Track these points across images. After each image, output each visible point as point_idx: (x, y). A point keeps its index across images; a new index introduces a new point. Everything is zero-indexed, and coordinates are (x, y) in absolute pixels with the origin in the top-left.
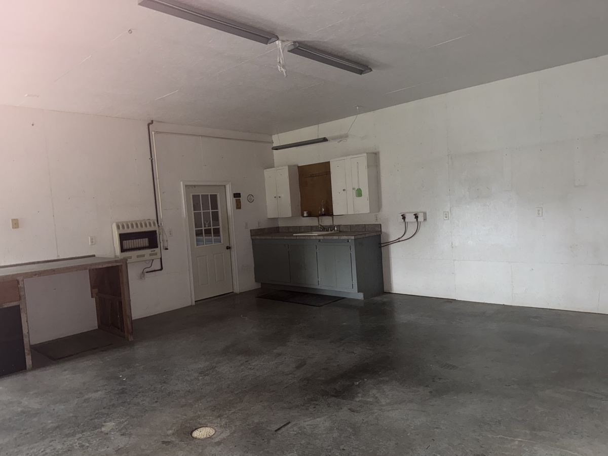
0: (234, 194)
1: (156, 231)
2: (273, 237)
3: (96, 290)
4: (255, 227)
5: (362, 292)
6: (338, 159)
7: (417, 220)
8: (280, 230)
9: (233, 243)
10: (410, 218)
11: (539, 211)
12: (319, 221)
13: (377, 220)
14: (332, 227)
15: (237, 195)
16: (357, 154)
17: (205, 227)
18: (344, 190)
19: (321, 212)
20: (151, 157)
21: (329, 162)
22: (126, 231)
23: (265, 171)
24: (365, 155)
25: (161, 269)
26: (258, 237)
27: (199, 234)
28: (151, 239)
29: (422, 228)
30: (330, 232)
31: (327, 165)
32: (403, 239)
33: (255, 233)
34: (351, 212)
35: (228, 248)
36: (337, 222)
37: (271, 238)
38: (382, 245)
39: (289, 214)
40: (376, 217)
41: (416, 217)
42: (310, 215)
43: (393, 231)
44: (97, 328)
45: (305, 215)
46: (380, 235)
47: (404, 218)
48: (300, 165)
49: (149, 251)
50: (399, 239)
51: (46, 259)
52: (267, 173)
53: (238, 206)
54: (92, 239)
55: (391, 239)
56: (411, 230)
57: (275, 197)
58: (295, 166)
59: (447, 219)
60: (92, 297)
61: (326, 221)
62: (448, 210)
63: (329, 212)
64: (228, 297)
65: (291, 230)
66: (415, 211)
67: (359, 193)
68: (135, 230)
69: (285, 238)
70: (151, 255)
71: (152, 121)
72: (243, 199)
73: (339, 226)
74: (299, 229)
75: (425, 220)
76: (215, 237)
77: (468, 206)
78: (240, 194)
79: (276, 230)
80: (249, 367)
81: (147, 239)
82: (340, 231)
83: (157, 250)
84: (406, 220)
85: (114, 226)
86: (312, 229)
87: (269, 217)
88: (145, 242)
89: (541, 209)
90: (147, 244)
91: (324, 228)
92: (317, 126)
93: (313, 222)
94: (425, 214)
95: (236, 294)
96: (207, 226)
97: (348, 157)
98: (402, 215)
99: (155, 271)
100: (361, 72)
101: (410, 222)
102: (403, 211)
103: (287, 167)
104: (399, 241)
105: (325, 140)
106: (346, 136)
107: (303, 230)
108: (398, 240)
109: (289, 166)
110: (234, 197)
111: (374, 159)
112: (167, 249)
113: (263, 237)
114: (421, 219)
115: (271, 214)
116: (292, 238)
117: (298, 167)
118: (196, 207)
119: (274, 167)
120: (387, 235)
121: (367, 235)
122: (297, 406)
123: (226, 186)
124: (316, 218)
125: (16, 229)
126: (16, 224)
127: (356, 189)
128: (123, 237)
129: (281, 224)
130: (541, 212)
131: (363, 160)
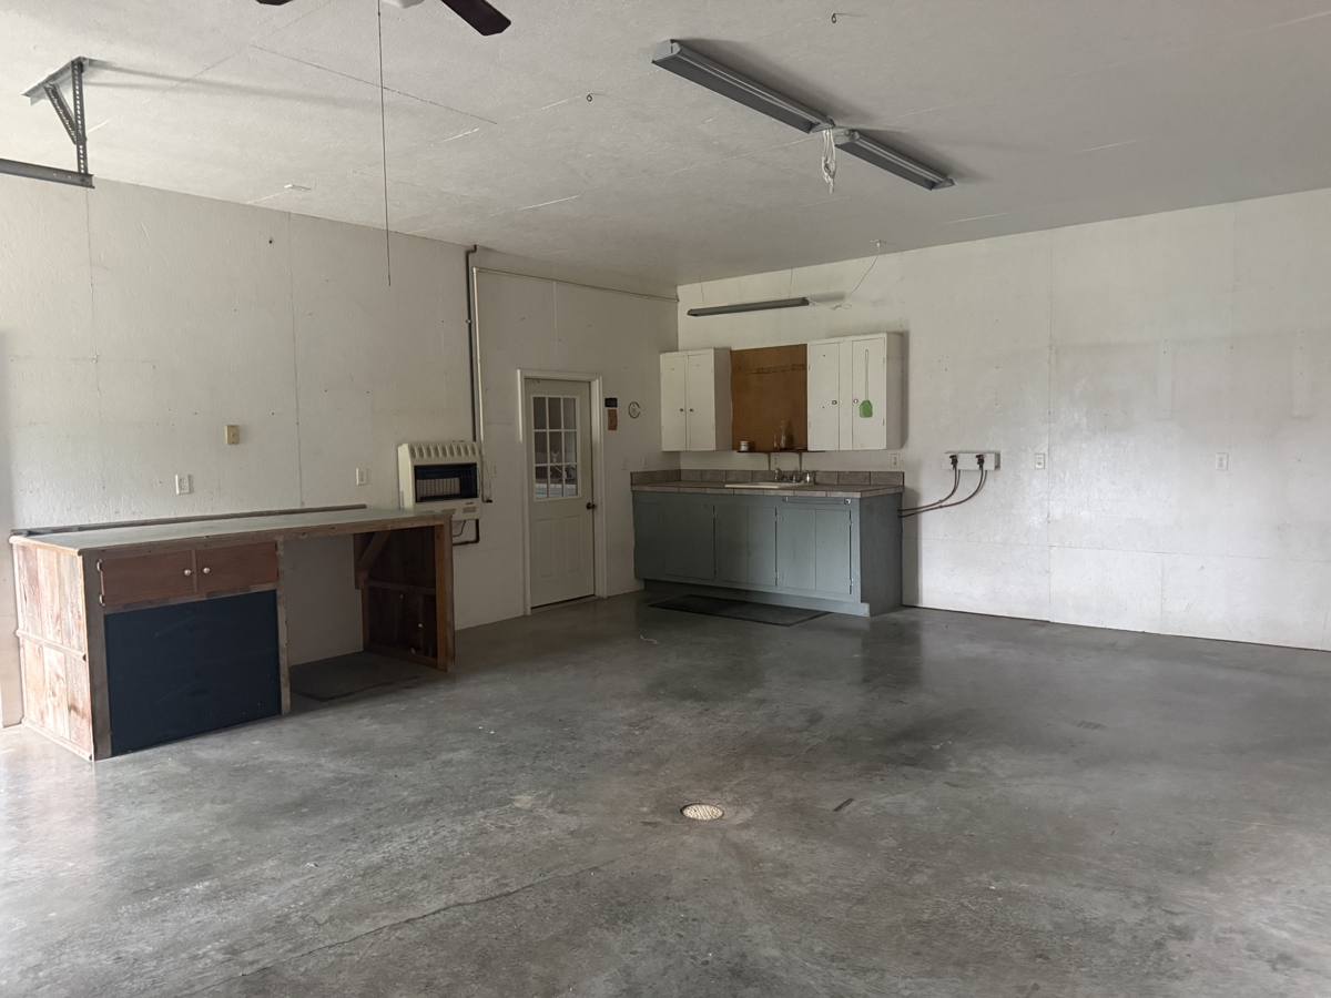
0: (606, 400)
1: (475, 465)
2: (681, 490)
3: (364, 575)
4: (639, 467)
5: (867, 602)
6: (821, 341)
7: (981, 467)
8: (683, 478)
9: (599, 498)
10: (968, 463)
11: (1221, 459)
12: (769, 462)
13: (895, 463)
14: (800, 476)
15: (610, 403)
16: (866, 334)
17: (552, 462)
18: (835, 402)
19: (778, 444)
20: (470, 318)
21: (806, 345)
22: (426, 461)
23: (661, 356)
24: (885, 336)
25: (477, 540)
26: (647, 488)
27: (541, 474)
28: (465, 479)
29: (989, 483)
30: (794, 484)
31: (801, 350)
32: (948, 502)
33: (639, 479)
34: (846, 445)
35: (591, 506)
36: (809, 463)
37: (676, 490)
38: (904, 514)
39: (710, 444)
40: (896, 459)
41: (981, 460)
42: (752, 449)
43: (930, 488)
44: (361, 650)
45: (743, 448)
46: (901, 493)
47: (954, 460)
48: (734, 349)
49: (462, 503)
50: (941, 501)
51: (282, 508)
52: (666, 360)
53: (612, 424)
54: (361, 474)
55: (925, 502)
56: (968, 485)
57: (682, 410)
58: (725, 349)
59: (1042, 466)
60: (357, 587)
61: (788, 462)
62: (1045, 450)
63: (796, 443)
64: (585, 603)
65: (708, 477)
66: (980, 449)
67: (867, 409)
68: (441, 460)
69: (708, 491)
70: (465, 510)
71: (475, 247)
72: (621, 410)
73: (813, 473)
74: (726, 476)
75: (997, 467)
76: (569, 486)
77: (1084, 445)
78: (615, 400)
79: (675, 476)
80: (718, 718)
81: (457, 480)
82: (816, 484)
83: (476, 502)
84: (958, 467)
85: (404, 451)
86: (753, 476)
87: (666, 448)
88: (453, 484)
89: (1225, 456)
90: (456, 489)
91: (782, 476)
92: (790, 270)
93: (758, 462)
94: (998, 456)
95: (602, 599)
96: (555, 460)
97: (846, 338)
98: (951, 457)
99: (467, 543)
100: (932, 185)
101: (964, 470)
102: (955, 448)
103: (712, 351)
104: (941, 507)
105: (804, 302)
106: (839, 297)
107: (733, 478)
108: (939, 505)
109: (715, 349)
110: (607, 406)
111: (900, 344)
112: (490, 501)
113: (658, 489)
114: (989, 464)
115: (669, 443)
116: (724, 491)
117: (731, 352)
118: (539, 423)
119: (677, 350)
120: (916, 495)
121: (881, 493)
122: (849, 778)
123: (593, 383)
124: (765, 456)
125: (234, 446)
126: (235, 435)
127: (861, 402)
128: (421, 473)
129: (686, 465)
130: (1225, 462)
131: (878, 347)
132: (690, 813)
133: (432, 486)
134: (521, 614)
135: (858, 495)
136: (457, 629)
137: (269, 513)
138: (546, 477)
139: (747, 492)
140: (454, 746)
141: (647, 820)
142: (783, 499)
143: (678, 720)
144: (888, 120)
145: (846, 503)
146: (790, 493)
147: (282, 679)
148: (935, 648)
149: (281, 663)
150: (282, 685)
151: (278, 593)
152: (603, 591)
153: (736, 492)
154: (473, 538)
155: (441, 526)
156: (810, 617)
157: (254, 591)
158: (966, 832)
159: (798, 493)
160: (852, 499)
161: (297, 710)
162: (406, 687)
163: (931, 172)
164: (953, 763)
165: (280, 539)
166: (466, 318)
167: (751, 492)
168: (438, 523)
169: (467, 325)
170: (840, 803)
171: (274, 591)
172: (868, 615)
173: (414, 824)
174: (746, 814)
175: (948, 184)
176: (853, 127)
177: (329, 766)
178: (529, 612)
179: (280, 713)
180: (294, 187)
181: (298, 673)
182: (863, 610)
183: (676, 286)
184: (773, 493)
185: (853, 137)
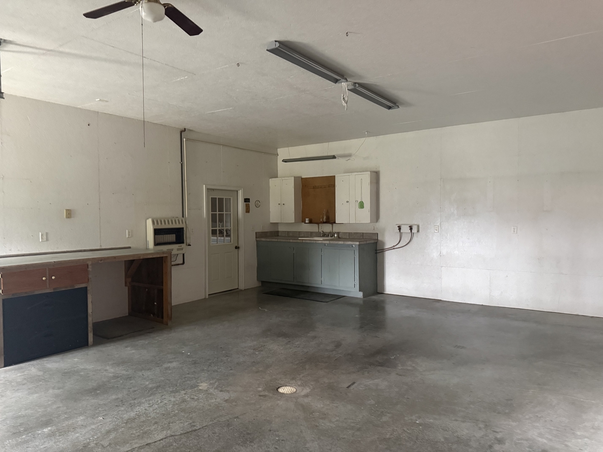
0: (245, 199)
1: (183, 228)
2: (279, 240)
3: (129, 280)
4: (259, 230)
5: (362, 291)
6: (341, 175)
7: (411, 231)
8: (280, 234)
9: (241, 244)
10: (405, 229)
11: (514, 229)
12: (319, 228)
13: (374, 229)
14: (332, 234)
15: (247, 200)
16: (361, 172)
17: (219, 227)
18: (347, 202)
19: (323, 220)
20: (182, 161)
21: (335, 176)
22: (160, 227)
23: (270, 180)
24: (369, 173)
25: (183, 263)
26: (263, 239)
27: (214, 232)
28: (178, 235)
29: (415, 238)
30: (330, 238)
31: (333, 178)
32: (397, 247)
33: (259, 235)
34: (352, 221)
35: (237, 248)
36: (336, 229)
37: (276, 240)
38: (378, 251)
39: (292, 219)
40: (374, 227)
41: (411, 228)
42: (311, 222)
43: (389, 240)
44: (127, 314)
45: (307, 222)
46: (377, 243)
47: (400, 228)
48: (303, 177)
49: (175, 247)
50: (394, 246)
51: (91, 248)
52: (273, 182)
53: (248, 210)
54: (129, 232)
55: (387, 247)
56: (405, 239)
57: (279, 204)
58: (299, 177)
59: (437, 231)
60: (126, 286)
61: (327, 228)
62: (439, 224)
63: (330, 219)
64: (234, 292)
65: (291, 234)
66: (411, 223)
67: (362, 205)
68: (171, 226)
69: (291, 241)
70: (178, 250)
71: (185, 129)
72: (252, 204)
73: (338, 233)
74: (299, 234)
75: (418, 231)
76: (227, 238)
77: (455, 222)
78: (249, 199)
79: (276, 234)
80: (294, 345)
81: (174, 235)
82: (339, 238)
83: (183, 245)
84: (401, 231)
85: (149, 222)
86: (311, 234)
87: (272, 221)
88: (172, 237)
89: (516, 228)
90: (174, 240)
91: (324, 235)
92: (328, 143)
93: (314, 228)
94: (418, 226)
95: (241, 290)
96: (221, 226)
97: (353, 174)
98: (398, 227)
99: (178, 265)
100: (390, 108)
101: (404, 233)
102: (400, 223)
103: (293, 178)
104: (394, 249)
105: (334, 157)
106: (349, 155)
107: (302, 235)
108: (393, 248)
110: (245, 202)
111: (376, 177)
112: (189, 245)
113: (268, 240)
114: (415, 230)
115: (273, 219)
116: (298, 241)
118: (214, 209)
119: (277, 177)
120: (383, 243)
121: (368, 242)
122: (354, 372)
123: (239, 192)
124: (317, 225)
125: (68, 219)
126: (69, 214)
127: (359, 202)
128: (157, 232)
129: (281, 229)
130: (516, 230)
131: (366, 178)
132: (281, 390)
133: (162, 238)
134: (204, 297)
135: (358, 243)
136: (173, 304)
137: (85, 251)
138: (216, 234)
139: (307, 241)
140: (171, 360)
141: (261, 394)
142: (325, 244)
143: (276, 347)
144: (371, 79)
145: (352, 246)
146: (328, 242)
147: (89, 329)
148: (392, 312)
149: (89, 321)
150: (89, 332)
151: (88, 289)
152: (242, 287)
153: (304, 241)
154: (182, 262)
155: (167, 257)
156: (336, 298)
157: (76, 287)
158: (406, 397)
159: (331, 242)
160: (355, 245)
161: (96, 343)
162: (149, 333)
163: (389, 101)
164: (399, 365)
165: (89, 263)
166: (180, 161)
167: (310, 242)
168: (165, 255)
169: (180, 165)
170: (350, 384)
171: (86, 287)
172: (362, 297)
173: (151, 398)
174: (307, 390)
175: (396, 107)
176: (355, 81)
177: (111, 370)
178: (207, 297)
179: (88, 345)
180: (100, 100)
181: (96, 325)
182: (360, 295)
183: (277, 149)
184: (320, 242)
185: (355, 86)
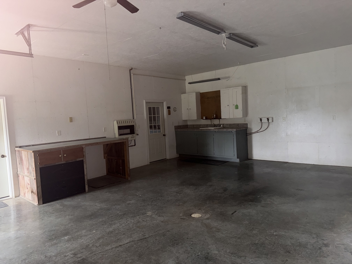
0: (168, 107)
1: (134, 125)
2: (188, 130)
3: (106, 155)
4: (177, 125)
5: (239, 158)
6: (224, 89)
7: (268, 121)
8: (188, 127)
9: (166, 133)
10: (265, 120)
11: (333, 117)
12: (211, 122)
13: (245, 121)
14: (219, 125)
16: (236, 87)
17: (154, 124)
18: (228, 105)
19: (213, 117)
21: (220, 91)
22: (121, 125)
23: (182, 95)
24: (241, 87)
26: (179, 130)
27: (151, 127)
28: (131, 129)
29: (271, 126)
30: (218, 128)
31: (219, 92)
32: (260, 131)
33: (177, 128)
34: (232, 117)
35: (164, 135)
36: (222, 122)
37: (187, 130)
38: (248, 134)
39: (196, 118)
40: (245, 120)
41: (268, 120)
42: (206, 119)
43: (254, 127)
44: (106, 174)
45: (204, 118)
46: (247, 129)
47: (261, 120)
49: (130, 136)
50: (258, 131)
51: (84, 138)
52: (183, 96)
53: (169, 113)
54: (104, 129)
55: (253, 131)
56: (265, 126)
57: (187, 109)
58: (198, 92)
59: (285, 121)
60: (104, 158)
61: (216, 122)
62: (285, 116)
63: (218, 116)
64: (164, 161)
65: (195, 126)
66: (268, 117)
67: (237, 107)
68: (126, 124)
69: (195, 130)
70: (132, 137)
71: (132, 68)
72: (172, 110)
73: (223, 124)
74: (199, 126)
75: (273, 121)
76: (158, 130)
77: (296, 115)
78: (170, 107)
79: (186, 127)
80: (199, 190)
81: (129, 129)
82: (224, 127)
83: (134, 135)
84: (262, 121)
85: (115, 122)
86: (207, 126)
87: (184, 119)
88: (128, 131)
89: (334, 116)
90: (129, 132)
91: (215, 126)
92: (215, 71)
93: (208, 122)
94: (273, 118)
95: (168, 160)
96: (154, 123)
97: (231, 88)
98: (260, 119)
99: (132, 146)
100: (252, 47)
101: (264, 122)
102: (261, 117)
103: (195, 93)
104: (258, 132)
105: (219, 79)
106: (229, 77)
107: (202, 127)
108: (257, 132)
109: (196, 93)
110: (168, 109)
111: (245, 89)
112: (138, 135)
113: (182, 130)
114: (270, 121)
115: (184, 118)
116: (199, 130)
117: (200, 93)
118: (150, 114)
119: (186, 93)
120: (251, 129)
121: (241, 129)
122: (235, 205)
123: (164, 103)
124: (210, 120)
125: (71, 123)
126: (71, 120)
127: (235, 105)
128: (120, 128)
129: (189, 123)
130: (334, 118)
131: (239, 90)
132: (193, 216)
133: (123, 131)
134: (147, 164)
135: (235, 130)
136: (130, 168)
137: (81, 140)
138: (152, 128)
139: (204, 130)
140: (131, 199)
141: (182, 218)
142: (215, 131)
143: (189, 191)
144: (240, 30)
145: (232, 132)
146: (217, 130)
147: (86, 183)
148: (257, 170)
149: (85, 179)
150: (86, 184)
151: (84, 161)
152: (168, 157)
153: (203, 130)
154: (134, 145)
155: (126, 142)
156: (224, 163)
157: (78, 160)
158: (267, 219)
159: (219, 130)
160: (234, 131)
161: (90, 191)
162: (118, 184)
163: (252, 43)
164: (263, 201)
165: (84, 146)
166: (130, 87)
167: (207, 130)
168: (125, 141)
169: (130, 89)
170: (233, 212)
171: (83, 160)
172: (239, 162)
173: (121, 220)
174: (208, 216)
175: (256, 46)
176: (230, 32)
177: (98, 205)
178: (149, 164)
179: (85, 192)
180: (84, 55)
181: (90, 181)
182: (238, 160)
183: (185, 76)
184: (212, 130)
185: (230, 35)
